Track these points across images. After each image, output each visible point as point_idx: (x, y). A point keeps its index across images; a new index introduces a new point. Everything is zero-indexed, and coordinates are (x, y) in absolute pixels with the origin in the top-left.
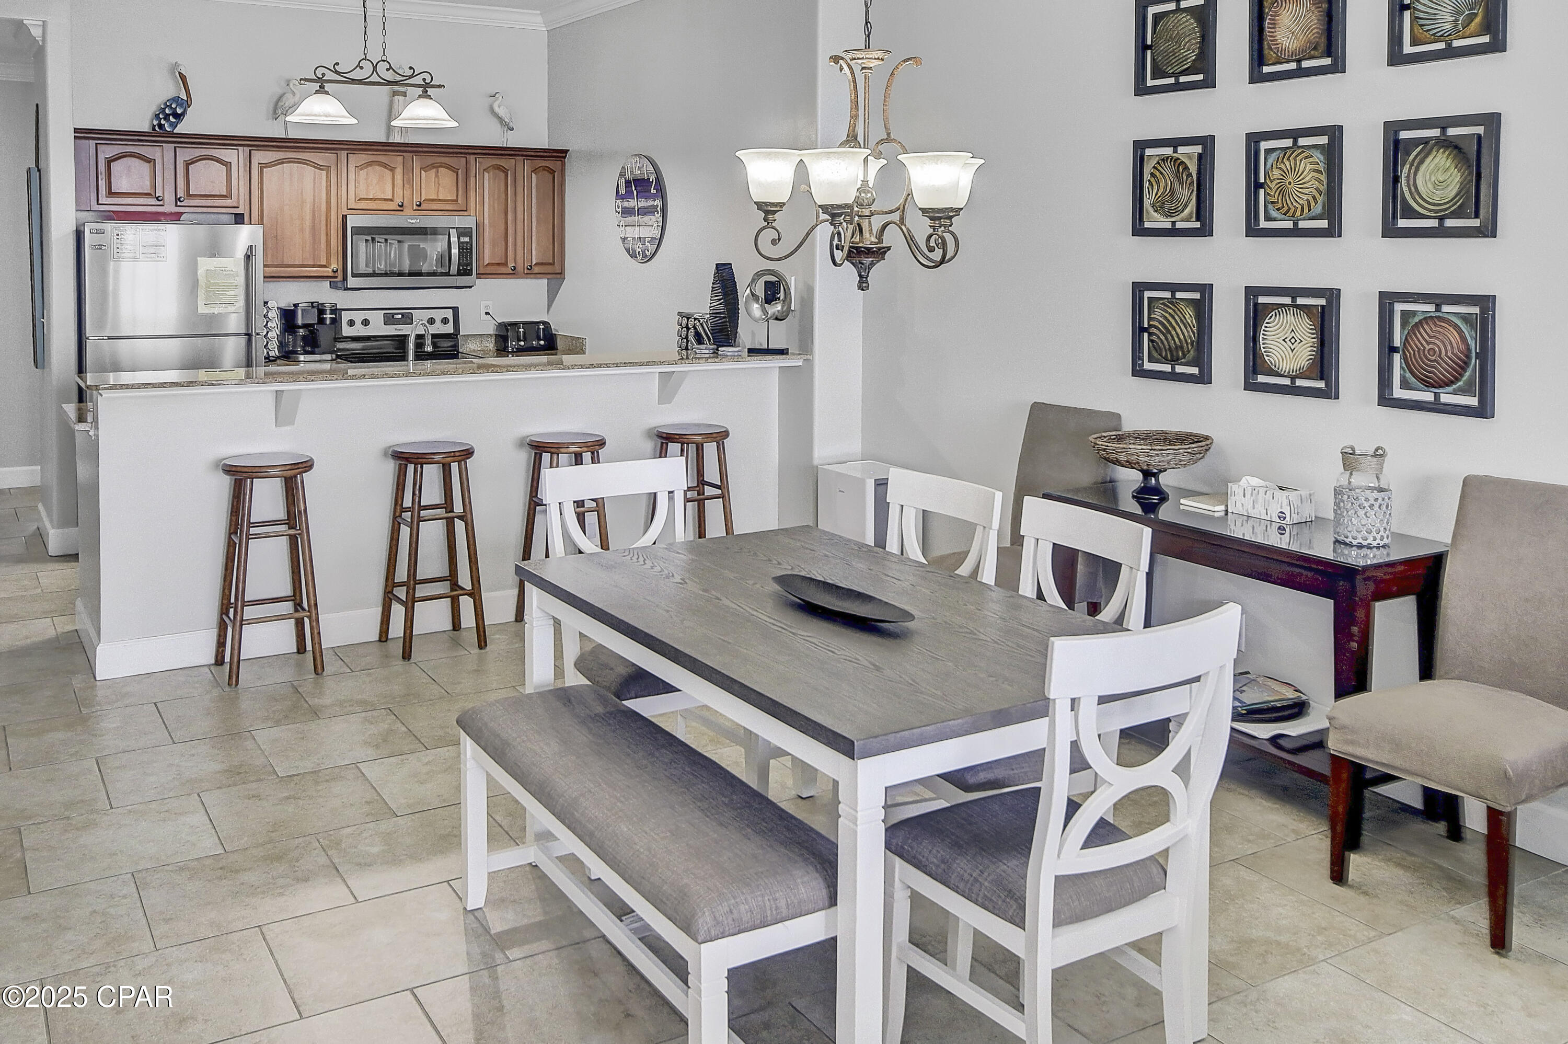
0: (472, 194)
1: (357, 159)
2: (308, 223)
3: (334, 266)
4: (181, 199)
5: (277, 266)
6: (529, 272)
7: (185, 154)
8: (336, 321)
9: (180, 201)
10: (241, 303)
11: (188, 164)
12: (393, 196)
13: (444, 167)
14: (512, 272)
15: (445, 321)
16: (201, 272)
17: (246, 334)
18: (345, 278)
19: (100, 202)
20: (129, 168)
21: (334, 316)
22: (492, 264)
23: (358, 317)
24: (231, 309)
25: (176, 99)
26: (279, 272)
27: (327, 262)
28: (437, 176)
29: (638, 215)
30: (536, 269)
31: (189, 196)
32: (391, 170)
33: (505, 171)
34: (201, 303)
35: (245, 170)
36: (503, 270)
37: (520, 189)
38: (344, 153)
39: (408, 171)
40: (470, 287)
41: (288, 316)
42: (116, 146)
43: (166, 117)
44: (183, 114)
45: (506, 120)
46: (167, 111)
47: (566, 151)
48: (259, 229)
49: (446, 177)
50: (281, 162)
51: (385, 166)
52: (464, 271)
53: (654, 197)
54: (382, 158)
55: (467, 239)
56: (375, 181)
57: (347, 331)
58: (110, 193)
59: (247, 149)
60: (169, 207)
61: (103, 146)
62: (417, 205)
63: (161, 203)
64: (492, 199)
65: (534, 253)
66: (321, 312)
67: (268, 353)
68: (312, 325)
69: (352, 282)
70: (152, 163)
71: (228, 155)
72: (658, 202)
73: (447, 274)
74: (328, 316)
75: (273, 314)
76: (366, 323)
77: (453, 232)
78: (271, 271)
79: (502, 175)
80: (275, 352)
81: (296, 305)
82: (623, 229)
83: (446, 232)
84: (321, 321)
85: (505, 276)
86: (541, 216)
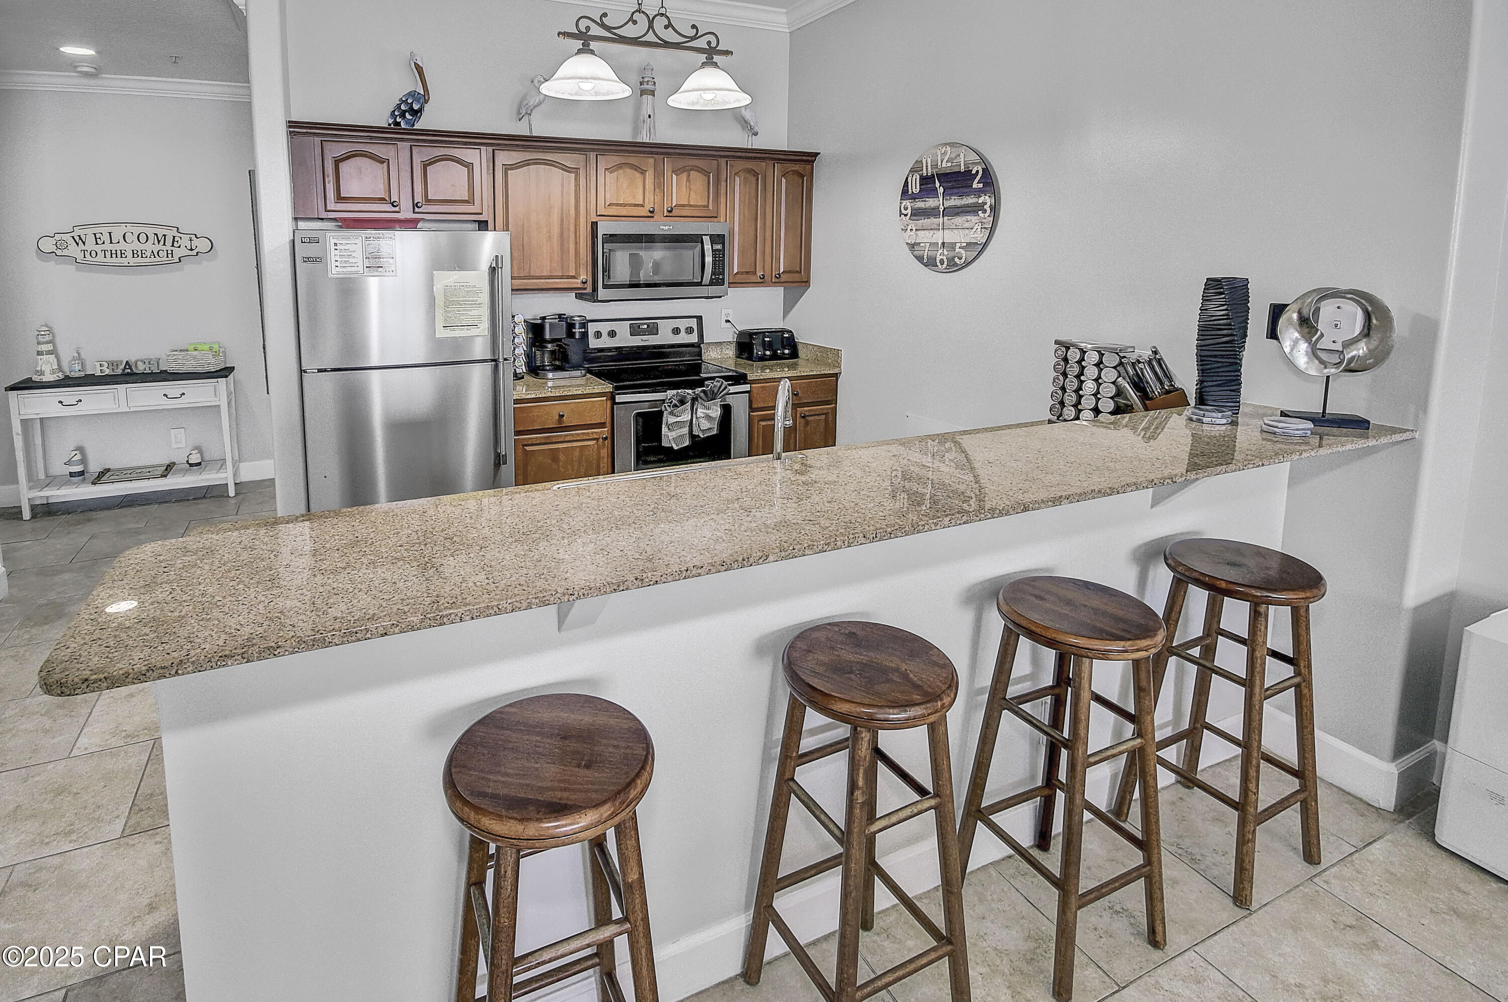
0: (723, 200)
1: (605, 161)
2: (556, 231)
3: (583, 277)
4: (419, 205)
5: (524, 278)
6: (777, 280)
7: (421, 155)
8: (585, 335)
9: (418, 207)
10: (484, 326)
11: (426, 165)
12: (644, 201)
13: (698, 171)
14: (761, 281)
15: (690, 330)
16: (438, 288)
17: (492, 360)
18: (595, 289)
19: (329, 208)
20: (360, 169)
21: (583, 330)
22: (742, 273)
23: (605, 328)
24: (473, 332)
25: (412, 94)
26: (527, 284)
27: (576, 273)
28: (688, 180)
29: (943, 217)
30: (784, 278)
31: (428, 201)
32: (642, 173)
33: (756, 175)
34: (439, 325)
35: (488, 170)
36: (753, 279)
37: (770, 194)
38: (592, 155)
39: (659, 174)
40: (720, 297)
41: (536, 330)
42: (346, 144)
43: (403, 115)
44: (420, 111)
45: (752, 124)
46: (403, 107)
47: (817, 154)
48: (505, 238)
49: (698, 180)
50: (527, 163)
51: (635, 168)
52: (717, 281)
53: (979, 192)
54: (633, 160)
55: (719, 247)
56: (625, 185)
57: (594, 343)
58: (340, 198)
59: (490, 149)
60: (406, 213)
61: (329, 143)
62: (669, 211)
63: (397, 209)
64: (742, 204)
65: (782, 261)
66: (570, 326)
67: (515, 370)
68: (560, 340)
69: (602, 293)
70: (385, 164)
71: (470, 155)
72: (987, 200)
73: (700, 284)
74: (577, 331)
75: (520, 329)
76: (612, 334)
77: (706, 239)
78: (518, 283)
79: (753, 179)
80: (522, 369)
81: (543, 318)
82: (913, 233)
83: (697, 239)
84: (571, 335)
85: (753, 285)
86: (790, 223)
